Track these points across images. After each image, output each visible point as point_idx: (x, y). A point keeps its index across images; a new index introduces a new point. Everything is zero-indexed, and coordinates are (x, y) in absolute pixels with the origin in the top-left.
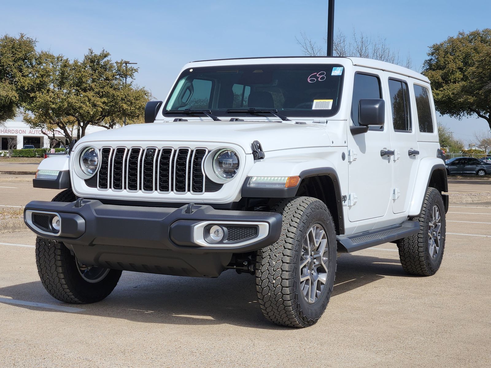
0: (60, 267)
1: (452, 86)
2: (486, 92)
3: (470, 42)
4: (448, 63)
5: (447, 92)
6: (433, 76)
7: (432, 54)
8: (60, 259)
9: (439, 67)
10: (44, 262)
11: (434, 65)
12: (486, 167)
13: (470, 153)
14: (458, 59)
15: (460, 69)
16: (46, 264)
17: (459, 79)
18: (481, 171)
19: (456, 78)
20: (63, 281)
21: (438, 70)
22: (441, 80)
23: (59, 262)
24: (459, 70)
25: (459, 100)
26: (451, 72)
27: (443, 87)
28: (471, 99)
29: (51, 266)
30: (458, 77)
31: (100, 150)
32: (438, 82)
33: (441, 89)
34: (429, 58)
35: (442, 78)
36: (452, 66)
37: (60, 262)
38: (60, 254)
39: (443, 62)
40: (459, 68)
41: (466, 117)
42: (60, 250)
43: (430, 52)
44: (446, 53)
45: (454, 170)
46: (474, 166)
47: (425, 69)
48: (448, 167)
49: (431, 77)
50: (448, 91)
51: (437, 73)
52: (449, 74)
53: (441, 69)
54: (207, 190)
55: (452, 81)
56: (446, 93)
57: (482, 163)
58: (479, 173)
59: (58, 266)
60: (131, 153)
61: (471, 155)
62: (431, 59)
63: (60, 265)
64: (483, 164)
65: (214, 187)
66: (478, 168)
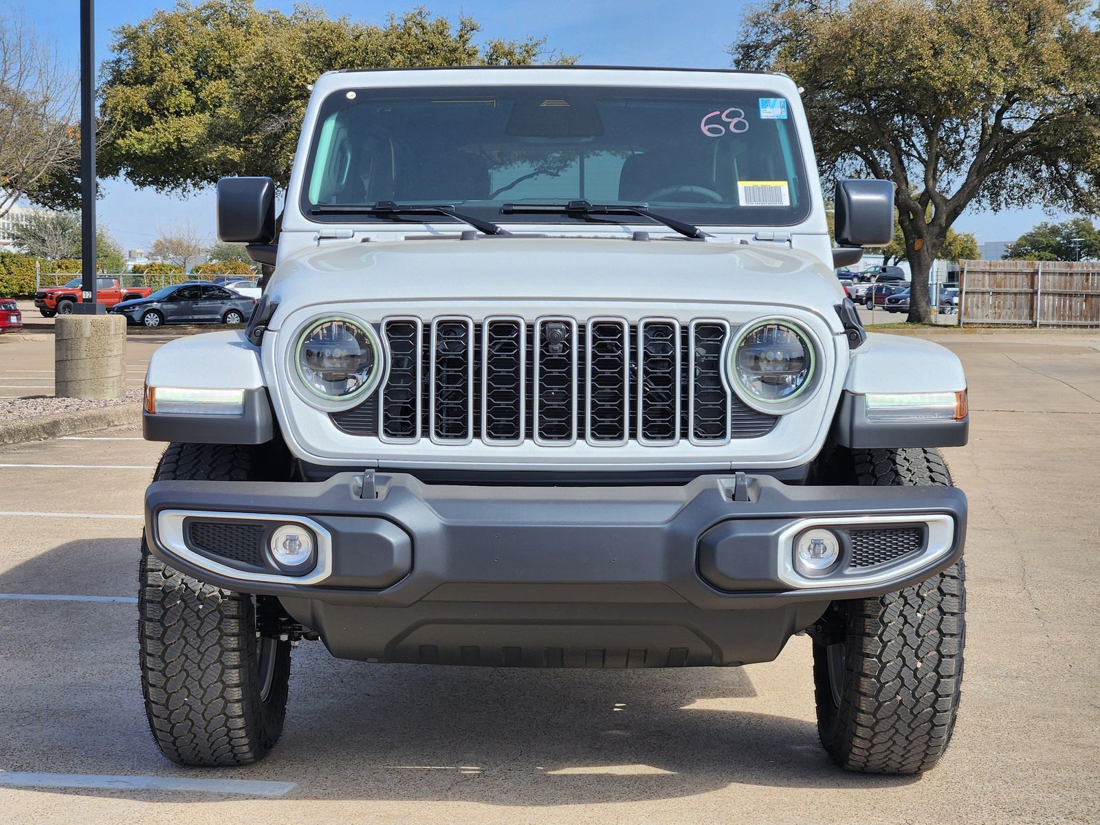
0: (235, 668)
1: (174, 122)
2: (267, 138)
3: (204, 23)
4: (162, 70)
5: (163, 136)
6: (128, 97)
7: (122, 48)
8: (236, 646)
9: (138, 79)
10: (183, 658)
11: (128, 74)
12: (241, 304)
13: (152, 272)
14: (182, 61)
15: (189, 85)
16: (186, 665)
17: (186, 106)
18: (233, 314)
19: (180, 104)
20: (237, 709)
21: (138, 86)
22: (146, 109)
23: (233, 654)
24: (186, 86)
25: (209, 156)
26: (168, 90)
27: (154, 125)
28: (235, 154)
29: (203, 668)
30: (185, 103)
31: (377, 327)
32: (141, 114)
33: (148, 129)
34: (114, 56)
35: (149, 104)
36: (171, 76)
37: (237, 653)
38: (236, 631)
39: (148, 68)
40: (185, 83)
41: (192, 193)
42: (237, 621)
43: (116, 44)
44: (155, 47)
45: (173, 313)
46: (218, 303)
47: (102, 81)
48: (161, 306)
49: (123, 102)
50: (167, 133)
51: (138, 93)
52: (165, 96)
53: (143, 83)
54: (739, 433)
55: (172, 110)
56: (161, 138)
57: (234, 297)
58: (228, 319)
59: (227, 667)
60: (490, 334)
61: (153, 276)
62: (119, 61)
63: (236, 663)
64: (236, 299)
65: (760, 423)
66: (228, 305)
